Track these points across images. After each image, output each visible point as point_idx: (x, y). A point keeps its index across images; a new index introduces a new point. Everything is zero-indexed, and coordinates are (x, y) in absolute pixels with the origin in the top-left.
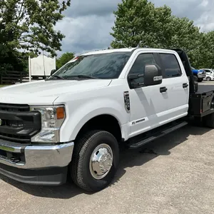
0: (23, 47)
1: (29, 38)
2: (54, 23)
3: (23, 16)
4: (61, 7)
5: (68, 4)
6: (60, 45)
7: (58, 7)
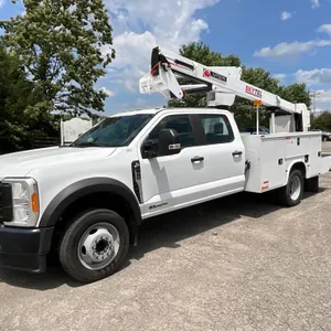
0: (59, 108)
1: (65, 99)
2: (95, 81)
3: (58, 71)
4: (105, 60)
5: (113, 56)
6: (102, 105)
7: (101, 60)
